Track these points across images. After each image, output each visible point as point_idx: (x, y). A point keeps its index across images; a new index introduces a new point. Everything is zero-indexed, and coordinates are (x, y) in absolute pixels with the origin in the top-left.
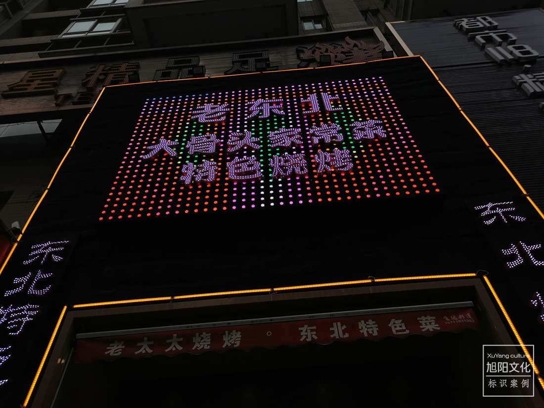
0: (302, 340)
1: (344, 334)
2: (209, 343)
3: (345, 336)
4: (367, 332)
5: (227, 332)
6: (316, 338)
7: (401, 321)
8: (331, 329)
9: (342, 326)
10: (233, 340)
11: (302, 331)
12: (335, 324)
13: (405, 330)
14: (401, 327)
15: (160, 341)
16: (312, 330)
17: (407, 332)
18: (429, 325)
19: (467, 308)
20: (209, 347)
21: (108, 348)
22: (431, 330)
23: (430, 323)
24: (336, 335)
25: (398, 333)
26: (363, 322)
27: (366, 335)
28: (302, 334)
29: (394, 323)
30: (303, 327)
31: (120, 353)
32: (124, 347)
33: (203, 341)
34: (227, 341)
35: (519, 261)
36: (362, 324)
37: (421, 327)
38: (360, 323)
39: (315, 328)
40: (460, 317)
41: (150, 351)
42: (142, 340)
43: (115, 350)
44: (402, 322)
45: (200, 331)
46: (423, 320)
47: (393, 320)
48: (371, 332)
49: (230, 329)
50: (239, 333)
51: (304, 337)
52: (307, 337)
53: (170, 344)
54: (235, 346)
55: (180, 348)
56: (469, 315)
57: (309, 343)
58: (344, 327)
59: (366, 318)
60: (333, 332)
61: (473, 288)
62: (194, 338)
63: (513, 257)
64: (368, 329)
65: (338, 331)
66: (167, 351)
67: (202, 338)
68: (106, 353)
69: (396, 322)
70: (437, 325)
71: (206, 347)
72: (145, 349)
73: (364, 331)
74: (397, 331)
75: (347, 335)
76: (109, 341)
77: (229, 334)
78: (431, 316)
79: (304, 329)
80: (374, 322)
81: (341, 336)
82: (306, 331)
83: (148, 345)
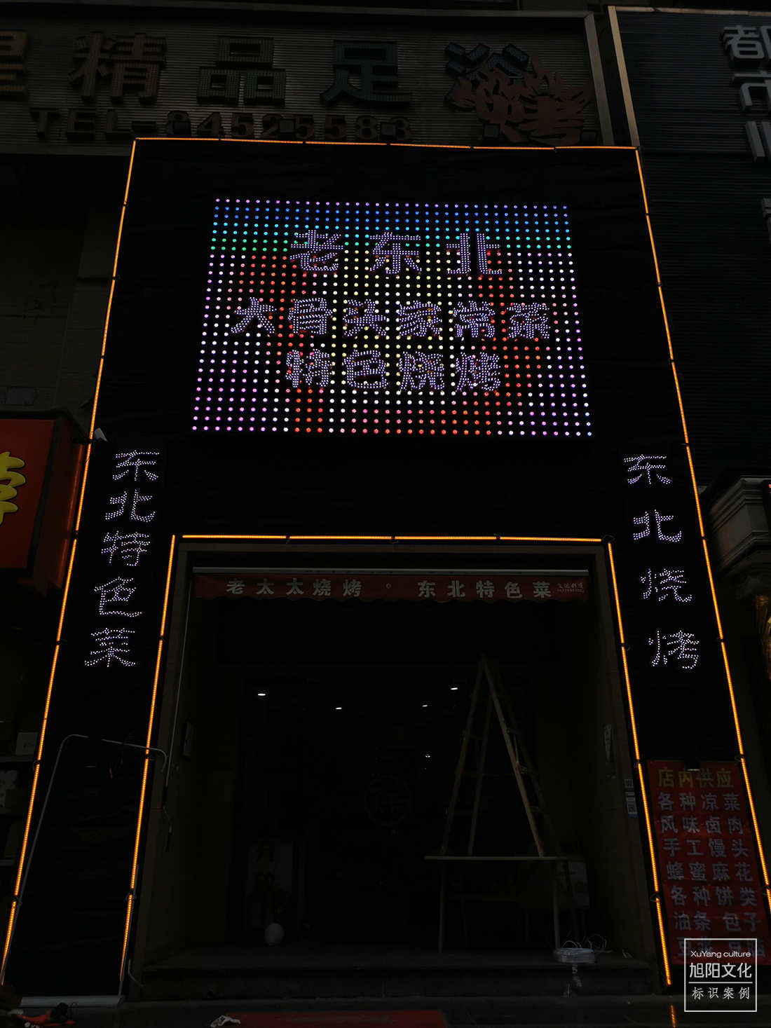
0: (420, 595)
1: (461, 594)
2: (329, 590)
3: (462, 596)
4: (484, 592)
5: (347, 580)
6: (434, 595)
7: (516, 584)
8: (449, 587)
9: (460, 584)
10: (353, 589)
11: (420, 586)
12: (453, 582)
13: (518, 595)
14: (515, 590)
15: (280, 583)
16: (430, 587)
17: (521, 596)
18: (542, 592)
19: (581, 577)
20: (329, 594)
21: (228, 585)
22: (543, 597)
23: (544, 589)
24: (453, 594)
25: (513, 597)
26: (481, 582)
27: (481, 596)
28: (421, 589)
29: (510, 586)
30: (422, 582)
31: (241, 592)
32: (243, 585)
33: (323, 587)
34: (347, 590)
35: (647, 533)
36: (479, 585)
37: (534, 592)
38: (477, 583)
39: (434, 584)
40: (574, 585)
41: (272, 593)
42: (262, 581)
43: (235, 588)
44: (518, 586)
45: (321, 576)
46: (537, 585)
47: (509, 584)
48: (486, 594)
49: (351, 577)
50: (359, 583)
51: (423, 592)
52: (425, 594)
53: (290, 588)
54: (355, 596)
55: (301, 593)
56: (581, 585)
57: (427, 599)
58: (462, 586)
59: (484, 578)
60: (451, 590)
61: (593, 556)
62: (314, 584)
63: (642, 528)
64: (485, 590)
65: (456, 590)
66: (288, 593)
67: (322, 585)
68: (228, 590)
69: (512, 585)
70: (549, 592)
71: (326, 594)
72: (265, 590)
73: (480, 592)
74: (512, 595)
75: (463, 595)
76: (229, 578)
77: (349, 582)
78: (546, 582)
79: (423, 584)
80: (491, 584)
81: (458, 595)
82: (425, 587)
83: (269, 587)
